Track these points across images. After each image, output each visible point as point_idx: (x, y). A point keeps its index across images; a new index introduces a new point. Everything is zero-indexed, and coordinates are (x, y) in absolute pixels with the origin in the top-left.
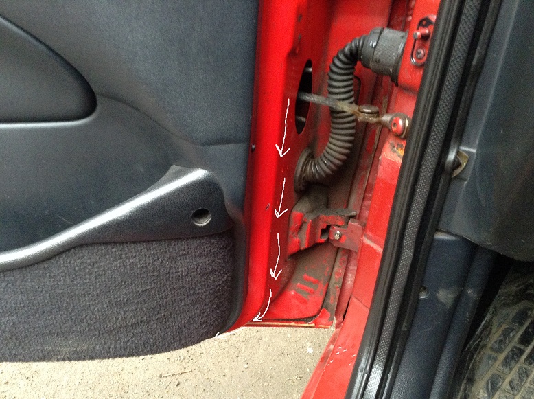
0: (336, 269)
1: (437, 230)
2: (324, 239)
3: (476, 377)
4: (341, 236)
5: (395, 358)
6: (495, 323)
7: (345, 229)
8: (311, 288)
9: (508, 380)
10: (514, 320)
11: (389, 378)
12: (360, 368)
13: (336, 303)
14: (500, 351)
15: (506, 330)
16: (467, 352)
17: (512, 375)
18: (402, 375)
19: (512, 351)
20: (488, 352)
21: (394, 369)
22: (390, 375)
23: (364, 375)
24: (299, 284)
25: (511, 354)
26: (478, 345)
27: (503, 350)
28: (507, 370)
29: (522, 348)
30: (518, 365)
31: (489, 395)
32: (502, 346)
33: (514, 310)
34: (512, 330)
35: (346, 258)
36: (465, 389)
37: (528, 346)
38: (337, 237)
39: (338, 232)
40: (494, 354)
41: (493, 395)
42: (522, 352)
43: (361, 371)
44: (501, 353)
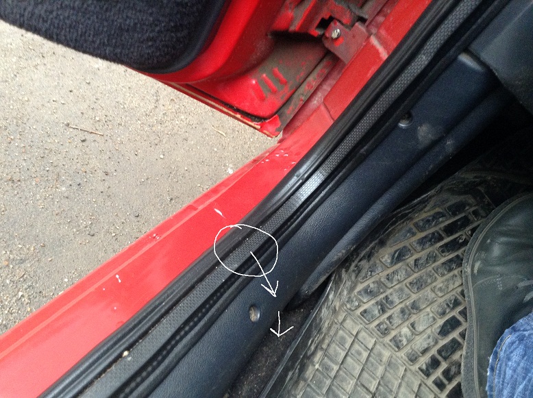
0: (310, 79)
1: (466, 50)
2: (319, 32)
3: (389, 243)
4: (339, 36)
5: (337, 178)
6: (432, 203)
7: (347, 30)
8: (276, 86)
9: (416, 256)
10: (450, 208)
11: (322, 195)
12: (297, 173)
13: (292, 116)
14: (421, 229)
15: (438, 213)
16: (393, 217)
17: (423, 254)
18: (335, 198)
19: (433, 234)
20: (411, 225)
21: (330, 189)
22: (324, 193)
23: (299, 180)
24: (264, 75)
25: (430, 236)
26: (407, 214)
27: (426, 230)
28: (419, 248)
29: (443, 235)
30: (431, 249)
31: (392, 262)
32: (427, 226)
33: (454, 200)
34: (443, 216)
35: (326, 71)
36: (373, 248)
37: (448, 236)
38: (335, 35)
39: (338, 31)
40: (414, 230)
41: (395, 264)
42: (441, 239)
43: (298, 176)
44: (422, 231)
